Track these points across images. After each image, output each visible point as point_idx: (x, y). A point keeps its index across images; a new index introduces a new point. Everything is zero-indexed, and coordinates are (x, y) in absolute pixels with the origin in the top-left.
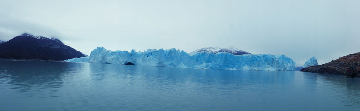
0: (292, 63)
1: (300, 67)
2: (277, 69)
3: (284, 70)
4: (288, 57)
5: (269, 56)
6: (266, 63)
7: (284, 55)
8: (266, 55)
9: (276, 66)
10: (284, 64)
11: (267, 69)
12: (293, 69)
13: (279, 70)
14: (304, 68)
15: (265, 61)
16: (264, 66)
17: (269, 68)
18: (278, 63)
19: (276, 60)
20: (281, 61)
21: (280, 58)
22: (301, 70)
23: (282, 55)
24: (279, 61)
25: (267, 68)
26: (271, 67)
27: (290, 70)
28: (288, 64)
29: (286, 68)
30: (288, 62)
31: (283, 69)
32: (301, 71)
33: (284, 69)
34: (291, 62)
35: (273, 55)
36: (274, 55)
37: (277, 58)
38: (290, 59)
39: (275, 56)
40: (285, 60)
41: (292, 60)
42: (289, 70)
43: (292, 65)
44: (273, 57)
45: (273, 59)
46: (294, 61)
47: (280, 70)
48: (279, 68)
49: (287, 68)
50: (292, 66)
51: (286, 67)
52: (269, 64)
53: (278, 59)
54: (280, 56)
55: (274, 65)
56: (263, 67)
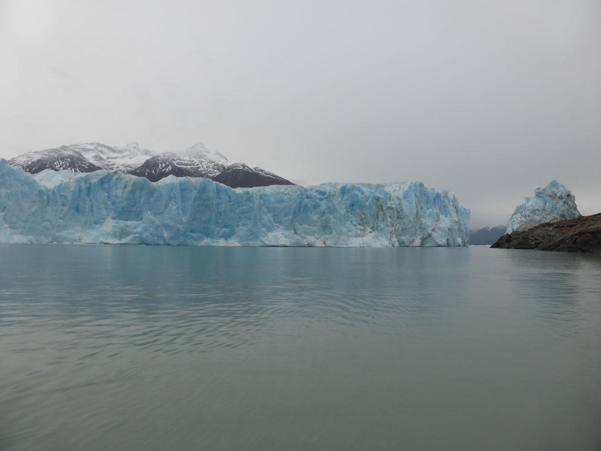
0: (454, 215)
1: (494, 230)
2: (395, 239)
3: (422, 245)
4: (440, 191)
5: (364, 189)
6: (353, 218)
7: (421, 185)
8: (353, 187)
9: (391, 229)
10: (423, 220)
11: (356, 243)
12: (459, 240)
13: (402, 244)
14: (509, 231)
15: (347, 211)
16: (345, 230)
17: (363, 236)
18: (399, 214)
19: (389, 204)
20: (409, 209)
21: (406, 196)
22: (496, 240)
23: (415, 185)
24: (404, 207)
25: (357, 236)
26: (374, 234)
27: (448, 245)
28: (438, 220)
29: (430, 235)
30: (440, 209)
31: (418, 242)
32: (497, 245)
33: (424, 240)
34: (451, 208)
35: (378, 187)
36: (383, 186)
37: (393, 195)
38: (446, 196)
39: (387, 189)
40: (427, 202)
41: (454, 200)
42: (443, 241)
43: (458, 223)
44: (377, 195)
45: (378, 199)
46: (462, 204)
47: (407, 243)
48: (404, 238)
49: (435, 234)
50: (456, 227)
51: (429, 230)
52: (363, 222)
53: (397, 202)
54: (406, 188)
55: (382, 226)
56: (341, 233)
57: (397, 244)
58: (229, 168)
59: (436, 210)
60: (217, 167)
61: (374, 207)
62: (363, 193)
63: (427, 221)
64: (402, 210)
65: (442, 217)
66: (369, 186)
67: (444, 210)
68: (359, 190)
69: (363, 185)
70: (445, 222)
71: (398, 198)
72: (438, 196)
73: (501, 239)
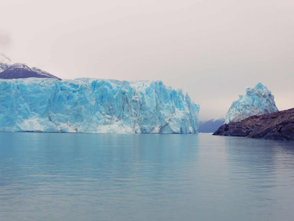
0: (187, 108)
1: (217, 122)
2: (137, 127)
3: (160, 132)
5: (113, 84)
6: (102, 108)
7: (161, 83)
8: (103, 82)
9: (134, 119)
10: (162, 112)
11: (104, 129)
12: (191, 129)
13: (144, 131)
15: (97, 103)
16: (95, 118)
17: (110, 124)
18: (141, 106)
19: (133, 98)
20: (150, 102)
21: (148, 92)
23: (156, 83)
24: (146, 101)
25: (105, 123)
26: (120, 122)
27: (182, 133)
28: (174, 112)
29: (167, 124)
30: (176, 104)
31: (157, 129)
33: (162, 128)
35: (125, 83)
36: (128, 83)
37: (138, 90)
38: (180, 93)
39: (132, 85)
40: (166, 98)
41: (187, 97)
42: (177, 129)
43: (190, 115)
44: (124, 89)
45: (124, 93)
47: (148, 131)
48: (145, 126)
49: (171, 124)
51: (167, 120)
52: (111, 112)
53: (141, 96)
54: (148, 85)
55: (127, 116)
56: (91, 121)
57: (139, 131)
58: (11, 67)
59: (172, 104)
61: (121, 100)
62: (111, 88)
63: (165, 113)
64: (145, 103)
65: (177, 109)
66: (117, 82)
67: (179, 104)
68: (108, 85)
69: (112, 81)
70: (179, 114)
71: (141, 93)
72: (174, 93)
73: (221, 128)
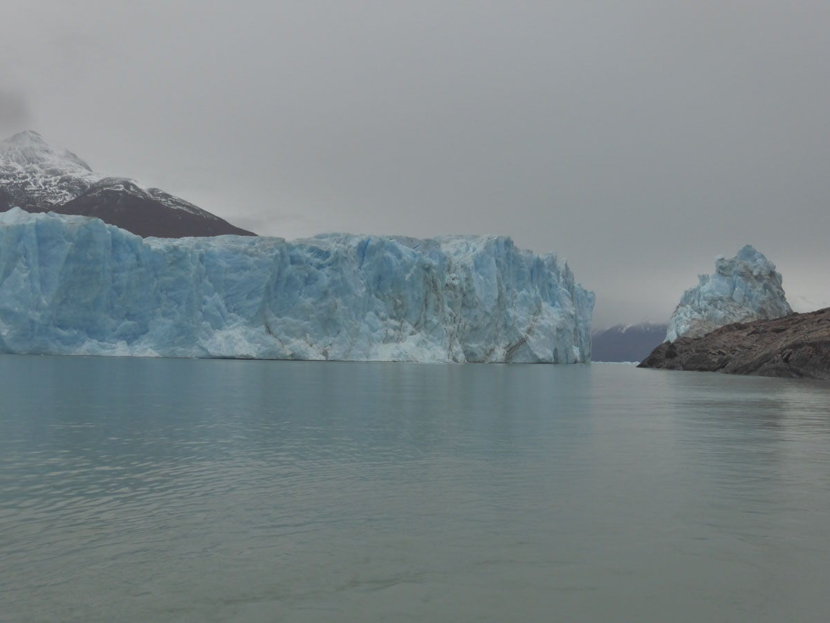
0: (568, 302)
2: (457, 348)
3: (508, 360)
5: (403, 248)
6: (379, 304)
7: (508, 243)
8: (382, 244)
9: (450, 328)
10: (511, 312)
11: (385, 353)
12: (576, 352)
13: (470, 355)
15: (369, 291)
16: (364, 328)
17: (398, 340)
18: (465, 299)
19: (448, 278)
20: (485, 289)
21: (479, 263)
22: (647, 354)
23: (497, 242)
24: (475, 285)
25: (387, 339)
26: (418, 336)
28: (538, 311)
29: (523, 341)
30: (543, 291)
31: (500, 353)
33: (511, 350)
34: (562, 289)
35: (430, 244)
36: (437, 243)
38: (553, 265)
39: (445, 249)
40: (519, 277)
41: (567, 274)
42: (547, 353)
43: (573, 316)
44: (427, 259)
45: (428, 269)
47: (480, 356)
48: (474, 346)
49: (532, 339)
50: (571, 327)
51: (522, 331)
52: (399, 313)
53: (463, 275)
54: (480, 248)
55: (435, 321)
56: (357, 334)
57: (461, 357)
58: (94, 187)
59: (534, 293)
60: (68, 183)
61: (421, 284)
62: (399, 256)
63: (518, 314)
64: (472, 291)
65: (544, 305)
66: (410, 241)
67: (549, 293)
68: (393, 249)
69: (399, 239)
70: (551, 317)
71: (464, 267)
72: (539, 264)
73: (656, 351)
